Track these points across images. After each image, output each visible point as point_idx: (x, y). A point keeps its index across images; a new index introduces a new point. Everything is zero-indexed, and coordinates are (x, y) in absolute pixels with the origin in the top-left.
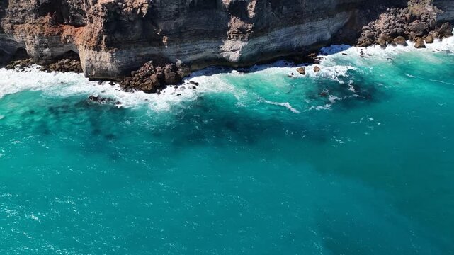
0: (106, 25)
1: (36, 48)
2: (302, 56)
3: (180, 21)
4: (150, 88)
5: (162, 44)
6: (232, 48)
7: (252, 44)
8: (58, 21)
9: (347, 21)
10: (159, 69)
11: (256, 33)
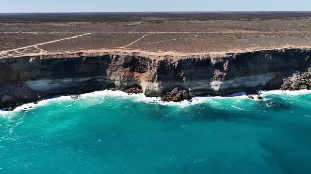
0: (158, 70)
1: (121, 82)
2: (251, 91)
3: (192, 70)
4: (176, 99)
5: (182, 81)
6: (216, 85)
7: (225, 83)
8: (132, 71)
9: (274, 77)
10: (180, 91)
11: (227, 78)
